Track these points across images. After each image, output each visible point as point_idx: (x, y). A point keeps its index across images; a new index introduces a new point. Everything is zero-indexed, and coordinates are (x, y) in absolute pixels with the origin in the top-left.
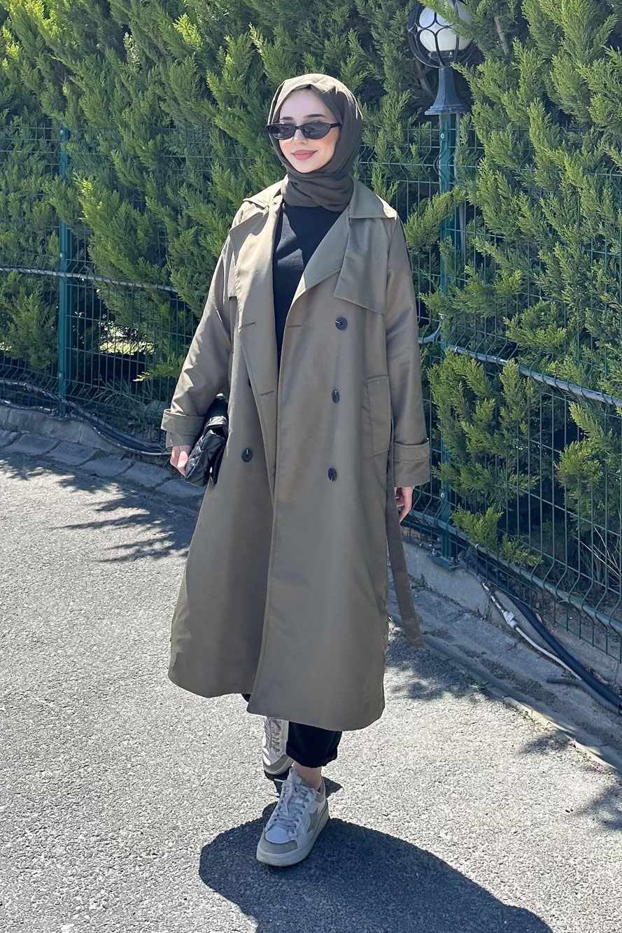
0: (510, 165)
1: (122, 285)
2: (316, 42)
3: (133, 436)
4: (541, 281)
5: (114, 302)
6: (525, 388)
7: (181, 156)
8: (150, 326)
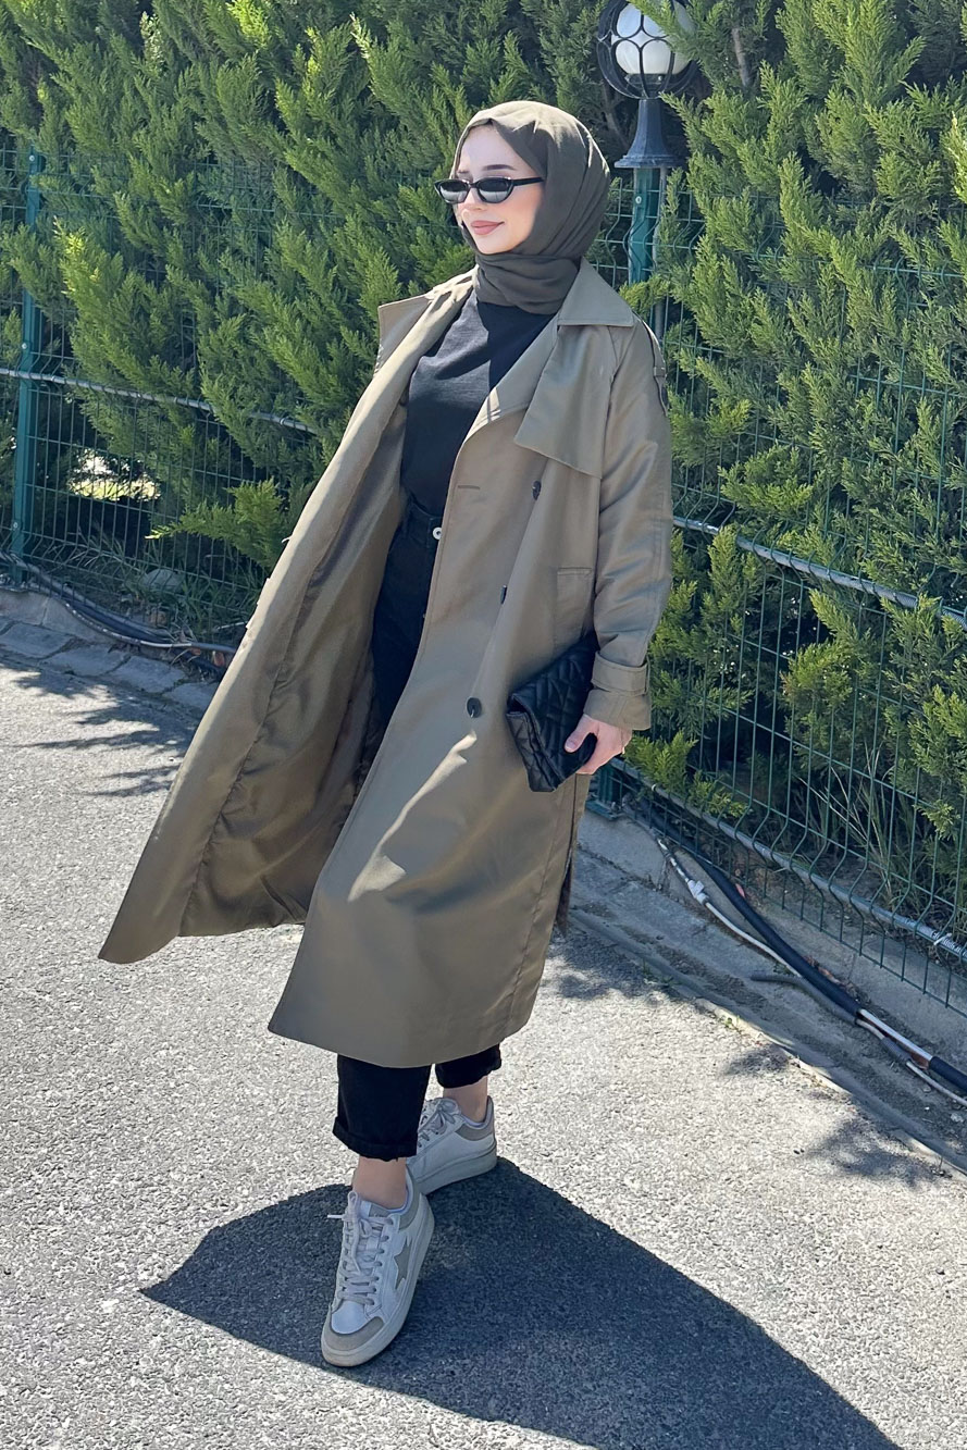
0: (743, 247)
1: (120, 396)
2: (453, 48)
3: (127, 618)
4: (778, 417)
5: (106, 419)
6: (742, 567)
7: (228, 207)
8: (162, 458)
